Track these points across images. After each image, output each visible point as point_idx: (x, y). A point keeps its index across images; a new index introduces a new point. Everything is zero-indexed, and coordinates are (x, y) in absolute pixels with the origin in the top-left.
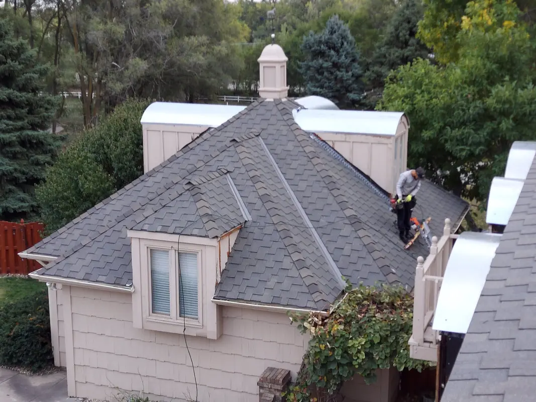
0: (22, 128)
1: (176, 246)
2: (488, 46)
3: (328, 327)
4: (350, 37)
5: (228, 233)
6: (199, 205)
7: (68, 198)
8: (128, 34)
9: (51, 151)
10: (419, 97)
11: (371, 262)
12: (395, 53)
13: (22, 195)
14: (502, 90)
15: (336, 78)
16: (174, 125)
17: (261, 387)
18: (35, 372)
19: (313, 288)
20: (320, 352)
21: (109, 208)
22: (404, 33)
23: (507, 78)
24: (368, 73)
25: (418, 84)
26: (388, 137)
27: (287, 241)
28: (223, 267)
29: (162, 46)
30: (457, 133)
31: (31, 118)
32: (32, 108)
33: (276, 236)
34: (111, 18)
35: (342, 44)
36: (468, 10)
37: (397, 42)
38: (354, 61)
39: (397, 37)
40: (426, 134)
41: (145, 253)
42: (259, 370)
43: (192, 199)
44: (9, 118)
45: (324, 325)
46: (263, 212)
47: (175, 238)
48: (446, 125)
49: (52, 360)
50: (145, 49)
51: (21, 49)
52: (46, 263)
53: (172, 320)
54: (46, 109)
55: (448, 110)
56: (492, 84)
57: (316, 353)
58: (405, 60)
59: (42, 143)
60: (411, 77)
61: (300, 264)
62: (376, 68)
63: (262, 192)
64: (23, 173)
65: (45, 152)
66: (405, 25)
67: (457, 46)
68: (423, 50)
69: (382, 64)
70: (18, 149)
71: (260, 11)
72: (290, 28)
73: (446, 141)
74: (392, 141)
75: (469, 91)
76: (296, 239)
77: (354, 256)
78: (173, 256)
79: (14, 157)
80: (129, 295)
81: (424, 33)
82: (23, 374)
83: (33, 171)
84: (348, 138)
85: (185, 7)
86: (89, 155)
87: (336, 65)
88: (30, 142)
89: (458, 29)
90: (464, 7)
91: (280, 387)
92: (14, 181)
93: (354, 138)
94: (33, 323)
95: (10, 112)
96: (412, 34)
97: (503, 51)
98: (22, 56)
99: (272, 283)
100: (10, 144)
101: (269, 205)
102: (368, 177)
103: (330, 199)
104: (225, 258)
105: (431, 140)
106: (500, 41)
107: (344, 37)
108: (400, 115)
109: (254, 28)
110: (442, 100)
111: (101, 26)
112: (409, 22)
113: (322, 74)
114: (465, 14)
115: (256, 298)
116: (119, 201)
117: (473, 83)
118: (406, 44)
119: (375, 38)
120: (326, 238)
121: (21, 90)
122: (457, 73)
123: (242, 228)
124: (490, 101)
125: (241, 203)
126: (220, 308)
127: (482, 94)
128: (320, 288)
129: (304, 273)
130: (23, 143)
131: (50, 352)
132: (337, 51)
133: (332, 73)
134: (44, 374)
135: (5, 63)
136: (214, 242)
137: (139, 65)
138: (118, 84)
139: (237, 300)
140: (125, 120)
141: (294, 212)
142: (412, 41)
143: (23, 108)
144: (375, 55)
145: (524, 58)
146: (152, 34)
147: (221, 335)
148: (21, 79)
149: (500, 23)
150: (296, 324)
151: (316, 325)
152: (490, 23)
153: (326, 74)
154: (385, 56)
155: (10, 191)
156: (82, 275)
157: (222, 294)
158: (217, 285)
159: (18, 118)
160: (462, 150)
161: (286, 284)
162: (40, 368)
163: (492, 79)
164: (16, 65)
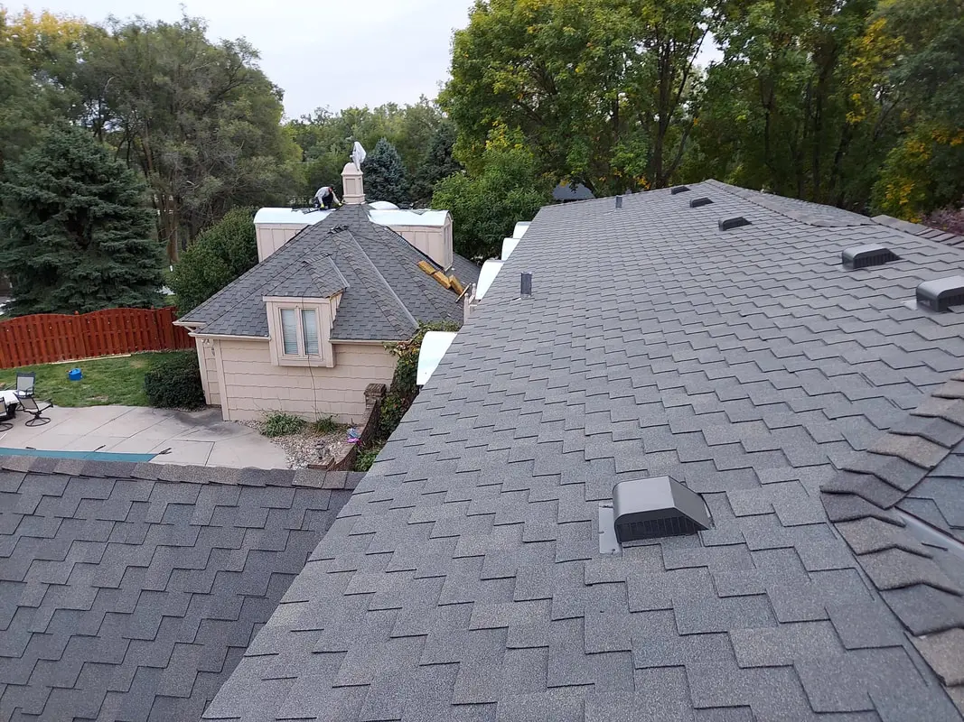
0: (126, 238)
1: (301, 305)
2: (504, 163)
3: (410, 350)
4: (398, 157)
5: (335, 295)
6: (313, 276)
7: (196, 285)
8: (201, 155)
9: (154, 256)
10: (458, 201)
11: (433, 310)
12: (435, 170)
13: (133, 293)
14: (514, 194)
15: (387, 191)
16: (281, 224)
17: (367, 396)
18: (192, 409)
19: (397, 328)
20: (406, 366)
21: (239, 287)
22: (441, 153)
23: (517, 186)
24: (414, 186)
25: (456, 191)
26: (440, 227)
27: (377, 299)
28: (334, 318)
29: (232, 166)
30: (485, 225)
31: (134, 229)
32: (135, 220)
33: (369, 296)
34: (183, 141)
35: (391, 162)
36: (489, 136)
37: (436, 160)
38: (401, 176)
39: (435, 155)
40: (464, 227)
41: (277, 312)
42: (364, 387)
43: (307, 273)
44: (116, 229)
45: (407, 349)
46: (358, 281)
47: (300, 299)
48: (477, 220)
49: (204, 401)
50: (218, 168)
51: (120, 169)
52: (194, 328)
53: (300, 358)
54: (147, 220)
55: (479, 210)
56: (508, 190)
57: (403, 367)
58: (443, 175)
59: (146, 249)
60: (452, 185)
61: (387, 313)
62: (420, 182)
63: (355, 267)
64: (133, 275)
65: (149, 257)
66: (441, 146)
67: (483, 163)
68: (456, 165)
69: (424, 179)
70: (127, 255)
71: (310, 133)
72: (339, 149)
73: (478, 231)
74: (442, 229)
75: (492, 195)
76: (382, 298)
77: (423, 307)
78: (298, 312)
79: (123, 262)
80: (268, 342)
81: (458, 154)
82: (184, 411)
83: (142, 273)
84: (411, 229)
85: (250, 131)
86: (210, 251)
87: (386, 180)
88: (136, 248)
89: (484, 149)
90: (487, 134)
91: (380, 395)
92: (126, 282)
93: (415, 229)
94: (187, 374)
95: (117, 224)
96: (448, 153)
97: (515, 167)
98: (122, 176)
99: (369, 327)
100: (119, 251)
101: (361, 276)
102: (427, 256)
103: (403, 271)
104: (335, 313)
105: (468, 232)
106: (513, 159)
107: (392, 157)
108: (445, 212)
109: (305, 148)
110: (474, 202)
111: (175, 149)
112: (444, 144)
113: (376, 187)
114: (488, 139)
115: (359, 337)
116: (246, 280)
117: (495, 189)
118: (442, 162)
119: (415, 157)
120: (403, 297)
121: (124, 205)
122: (483, 182)
123: (344, 292)
124: (506, 202)
125: (341, 275)
126: (334, 346)
127: (502, 197)
128: (402, 327)
129: (391, 318)
130: (129, 249)
131: (202, 395)
132: (388, 168)
133: (384, 187)
134: (199, 410)
135: (108, 182)
136: (328, 300)
137: (214, 183)
138: (196, 200)
139: (347, 339)
140: (236, 224)
141: (379, 281)
142: (447, 159)
143: (126, 220)
144: (419, 171)
145: (529, 171)
146: (222, 156)
147: (336, 365)
148: (123, 196)
149: (512, 146)
150: (388, 351)
151: (401, 350)
152: (506, 145)
153: (379, 187)
154: (427, 173)
155: (123, 290)
156: (229, 331)
157: (335, 336)
158: (331, 330)
159: (123, 229)
160: (490, 237)
161: (379, 326)
162: (196, 406)
163: (508, 186)
164: (117, 183)
